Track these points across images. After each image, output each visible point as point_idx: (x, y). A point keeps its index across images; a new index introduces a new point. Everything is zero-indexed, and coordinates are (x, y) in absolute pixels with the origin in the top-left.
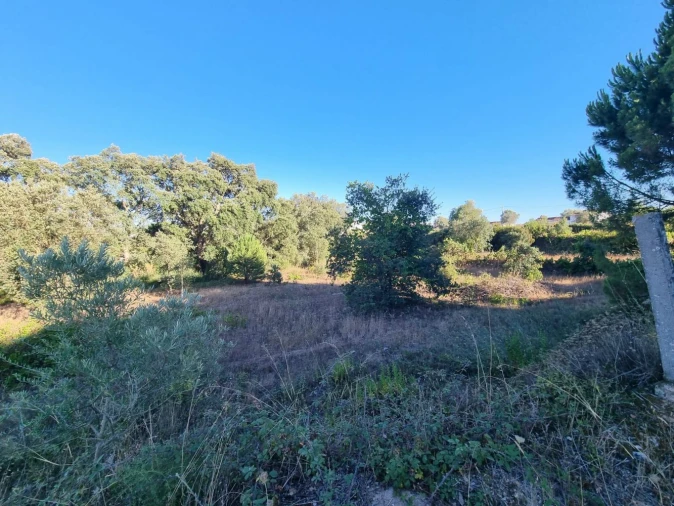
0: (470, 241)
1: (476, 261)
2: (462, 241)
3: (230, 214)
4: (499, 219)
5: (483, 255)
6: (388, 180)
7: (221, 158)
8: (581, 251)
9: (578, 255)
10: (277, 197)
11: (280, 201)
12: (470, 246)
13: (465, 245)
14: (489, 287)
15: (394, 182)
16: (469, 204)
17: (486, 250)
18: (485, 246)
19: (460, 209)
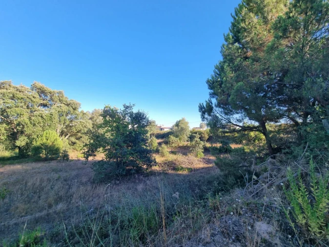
0: (181, 137)
1: (182, 147)
2: (177, 136)
3: (40, 118)
4: (199, 126)
5: (185, 143)
6: (124, 106)
7: (40, 84)
8: (221, 143)
9: (221, 145)
10: (80, 110)
11: (82, 112)
12: (180, 139)
13: (178, 139)
14: (178, 162)
15: (127, 107)
16: (183, 120)
17: (188, 141)
18: (187, 139)
19: (179, 121)
